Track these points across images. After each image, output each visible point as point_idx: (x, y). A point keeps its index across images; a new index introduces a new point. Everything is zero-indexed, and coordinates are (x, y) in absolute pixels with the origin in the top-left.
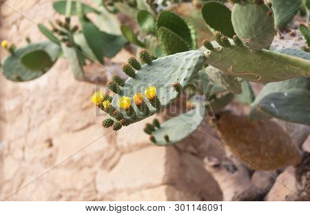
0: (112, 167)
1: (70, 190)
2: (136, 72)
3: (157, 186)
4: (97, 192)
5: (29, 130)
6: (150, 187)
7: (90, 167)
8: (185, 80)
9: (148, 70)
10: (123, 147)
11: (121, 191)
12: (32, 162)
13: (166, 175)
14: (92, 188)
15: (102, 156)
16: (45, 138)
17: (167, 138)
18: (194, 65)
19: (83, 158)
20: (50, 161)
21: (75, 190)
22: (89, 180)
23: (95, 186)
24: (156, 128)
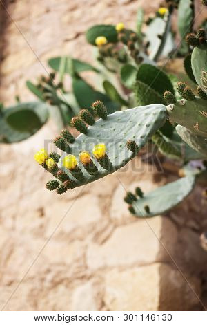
0: (104, 241)
1: (59, 264)
2: (89, 127)
3: (150, 264)
4: (86, 267)
5: (21, 197)
6: (143, 264)
7: (81, 239)
8: (141, 137)
9: (102, 126)
10: (116, 219)
11: (111, 268)
12: (22, 233)
13: (159, 253)
14: (82, 263)
15: (94, 228)
16: (37, 206)
17: (147, 209)
18: (154, 121)
19: (74, 230)
20: (40, 232)
21: (64, 264)
22: (79, 254)
23: (85, 261)
24: (138, 198)
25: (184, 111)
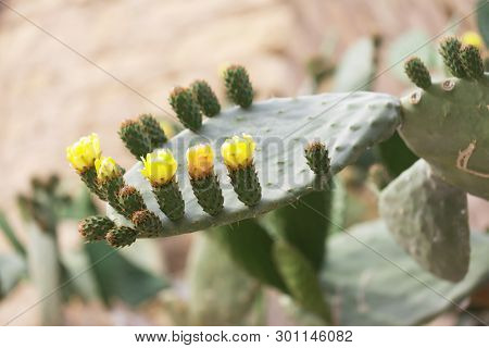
2: (205, 120)
9: (239, 120)
18: (370, 120)
25: (446, 107)
